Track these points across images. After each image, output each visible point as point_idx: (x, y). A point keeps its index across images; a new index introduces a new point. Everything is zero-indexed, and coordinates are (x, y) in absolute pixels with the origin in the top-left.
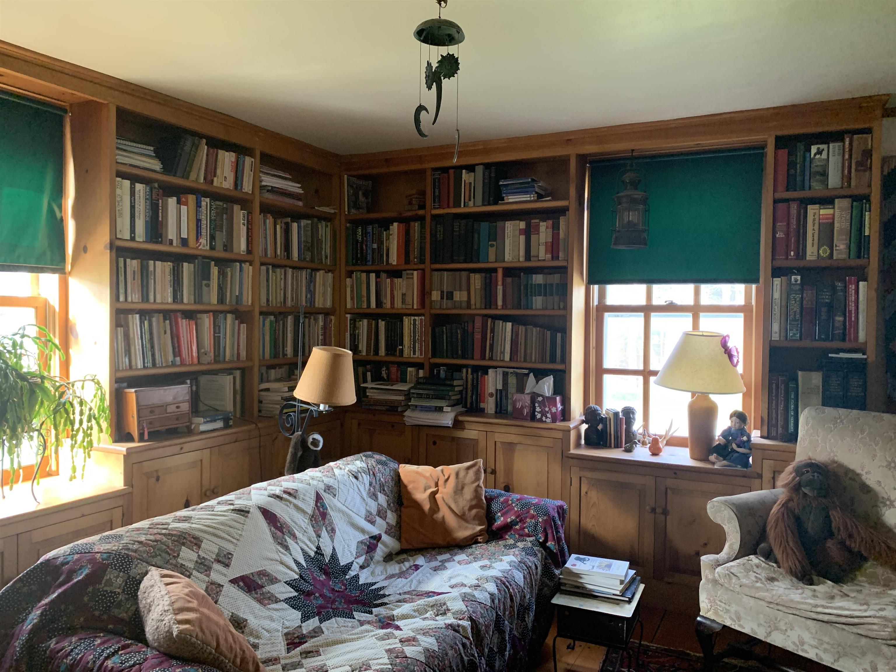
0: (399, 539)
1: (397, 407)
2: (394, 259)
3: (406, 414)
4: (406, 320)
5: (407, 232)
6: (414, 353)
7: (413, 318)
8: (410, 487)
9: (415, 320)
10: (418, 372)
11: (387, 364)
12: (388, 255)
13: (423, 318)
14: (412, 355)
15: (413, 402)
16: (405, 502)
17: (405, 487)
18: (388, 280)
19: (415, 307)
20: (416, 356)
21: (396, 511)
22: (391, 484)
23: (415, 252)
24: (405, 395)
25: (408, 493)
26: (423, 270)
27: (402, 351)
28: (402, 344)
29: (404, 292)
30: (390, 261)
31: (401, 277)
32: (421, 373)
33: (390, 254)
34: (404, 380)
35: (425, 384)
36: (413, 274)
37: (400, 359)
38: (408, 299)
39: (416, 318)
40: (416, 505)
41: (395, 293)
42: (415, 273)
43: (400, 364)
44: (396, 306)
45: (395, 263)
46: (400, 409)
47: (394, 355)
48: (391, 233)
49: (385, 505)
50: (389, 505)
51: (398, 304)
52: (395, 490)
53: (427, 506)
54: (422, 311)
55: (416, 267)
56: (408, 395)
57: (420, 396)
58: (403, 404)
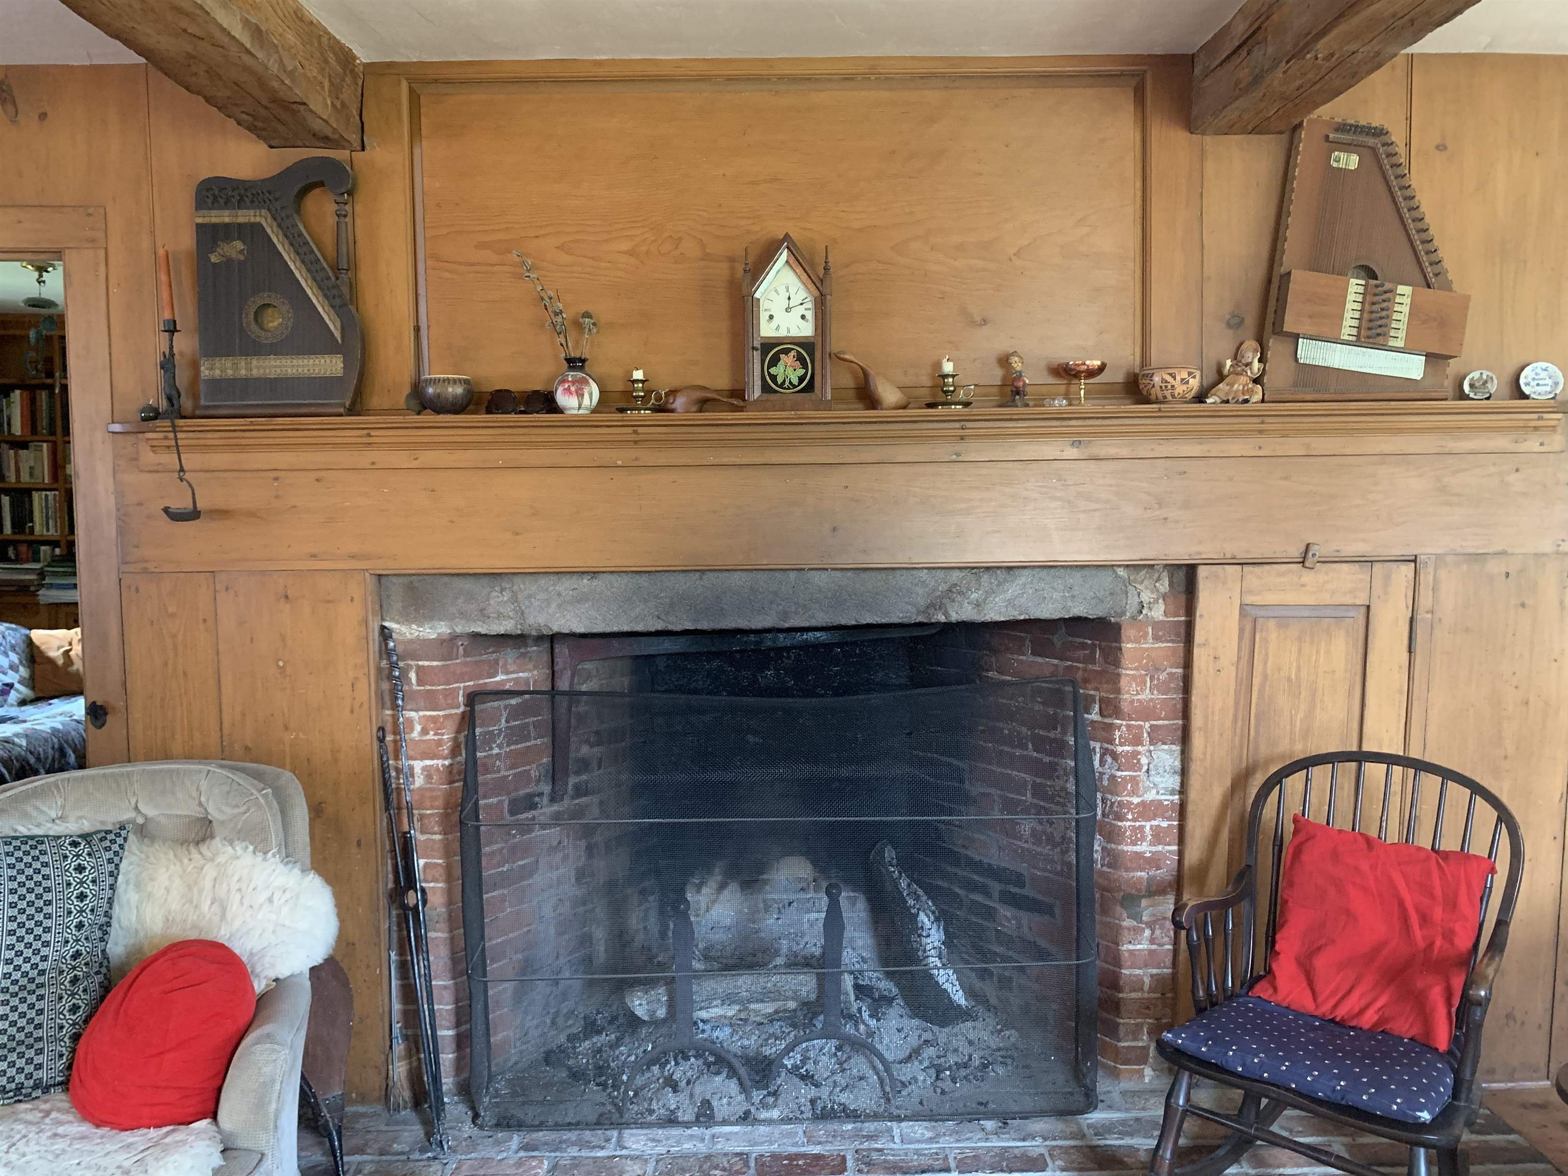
0: (33, 688)
1: (29, 587)
2: (17, 429)
3: (40, 592)
4: (35, 495)
5: (33, 401)
6: (48, 530)
7: (44, 493)
8: (43, 647)
9: (46, 496)
10: (53, 550)
11: (15, 543)
12: (9, 424)
13: (57, 493)
14: (45, 532)
15: (47, 581)
16: (38, 660)
17: (38, 648)
18: (12, 452)
19: (46, 481)
20: (50, 533)
21: (28, 667)
22: (23, 646)
23: (44, 422)
24: (39, 574)
25: (41, 653)
26: (55, 443)
27: (32, 528)
28: (32, 521)
29: (32, 464)
30: (13, 431)
31: (27, 449)
32: (58, 551)
33: (12, 422)
34: (36, 560)
35: (61, 561)
36: (42, 446)
37: (32, 538)
38: (37, 472)
39: (48, 493)
40: (51, 661)
41: (21, 465)
42: (45, 445)
43: (30, 543)
44: (22, 480)
45: (19, 433)
46: (32, 589)
47: (22, 532)
48: (12, 400)
49: (16, 661)
50: (21, 662)
51: (25, 477)
52: (27, 650)
53: (60, 662)
54: (55, 486)
55: (46, 438)
56: (42, 574)
57: (55, 574)
58: (36, 583)
